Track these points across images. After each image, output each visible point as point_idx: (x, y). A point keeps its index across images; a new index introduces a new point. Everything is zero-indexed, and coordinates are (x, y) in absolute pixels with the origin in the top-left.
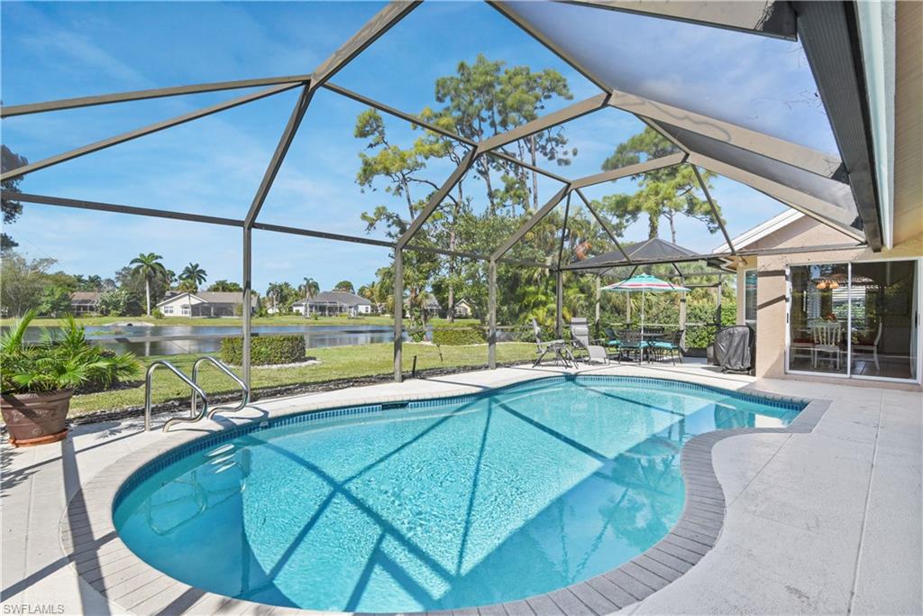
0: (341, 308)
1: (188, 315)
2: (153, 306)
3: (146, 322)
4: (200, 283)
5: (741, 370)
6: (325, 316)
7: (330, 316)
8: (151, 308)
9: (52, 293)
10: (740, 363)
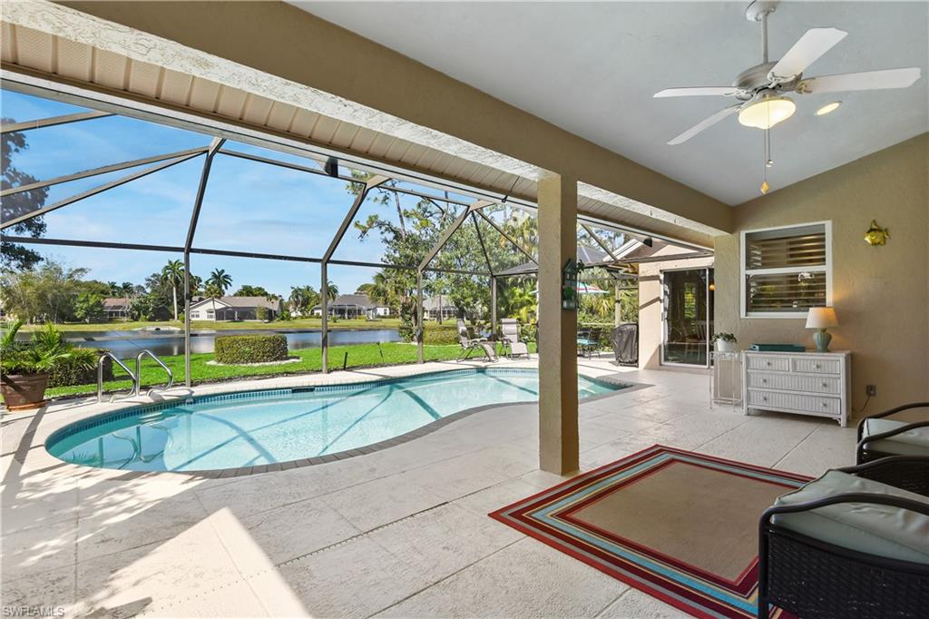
0: (359, 311)
1: (214, 319)
2: (180, 311)
3: (173, 327)
4: (226, 288)
5: (630, 362)
6: (344, 318)
7: (349, 318)
8: (178, 313)
9: (86, 300)
10: (629, 356)
